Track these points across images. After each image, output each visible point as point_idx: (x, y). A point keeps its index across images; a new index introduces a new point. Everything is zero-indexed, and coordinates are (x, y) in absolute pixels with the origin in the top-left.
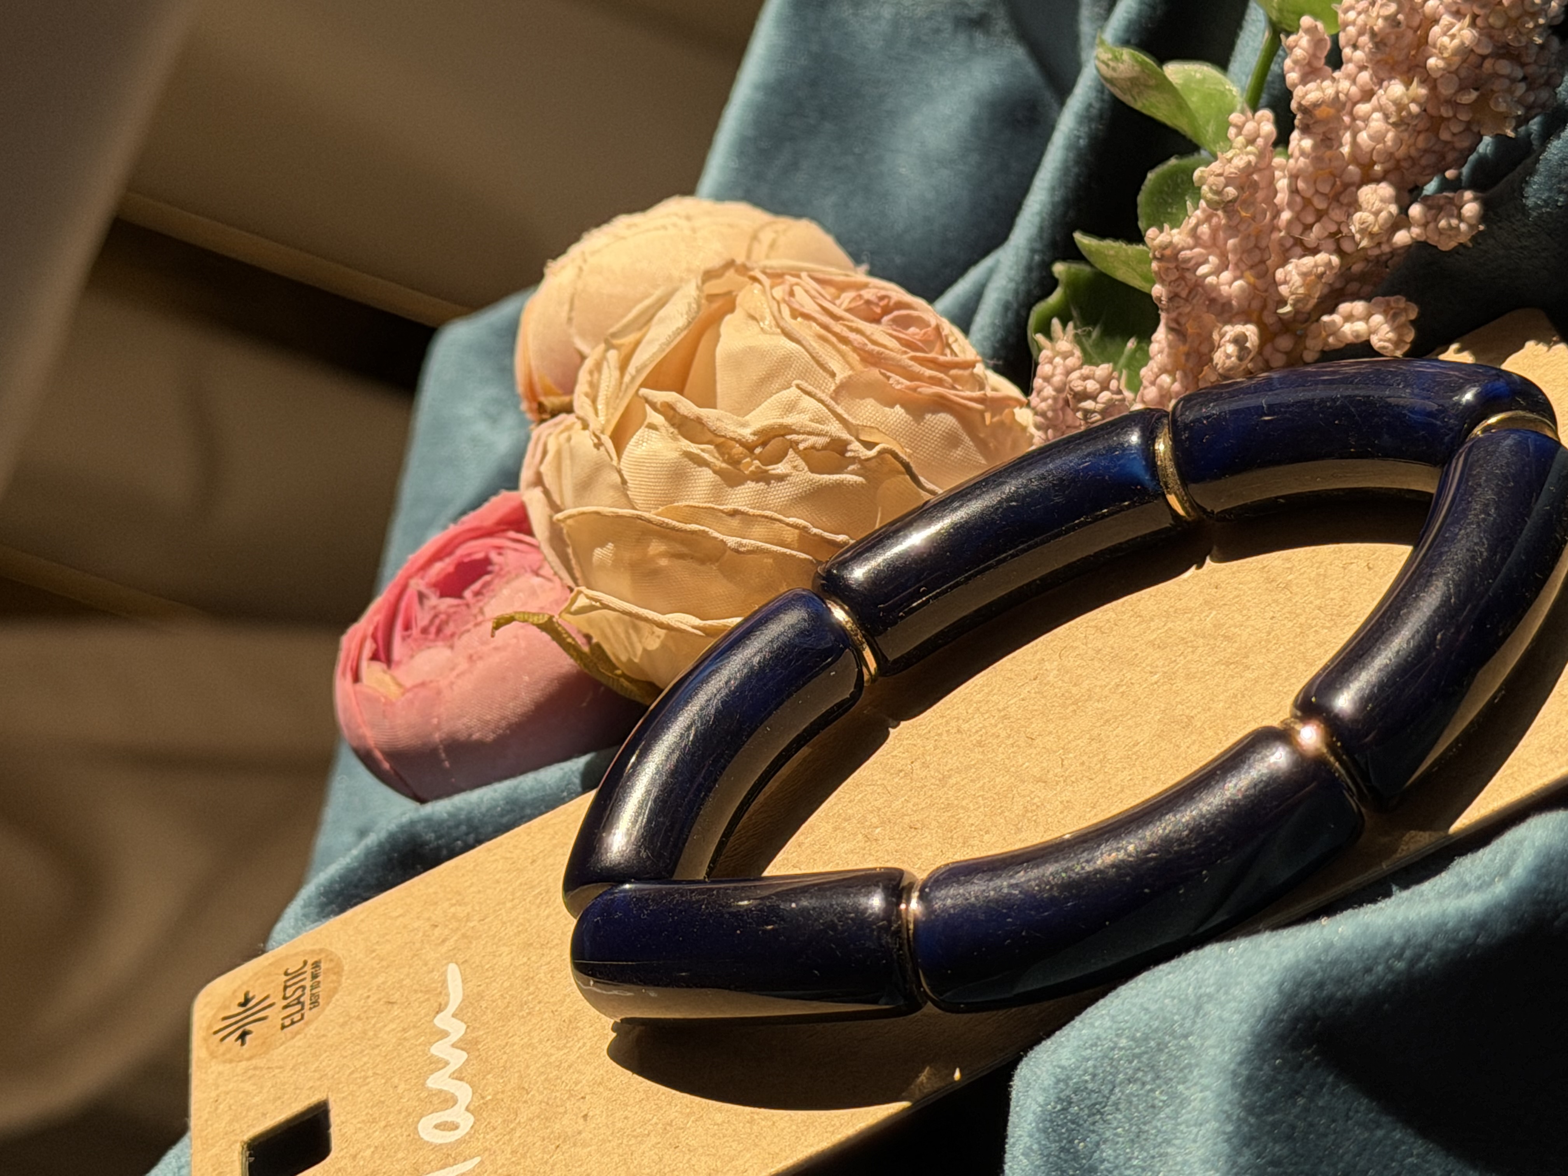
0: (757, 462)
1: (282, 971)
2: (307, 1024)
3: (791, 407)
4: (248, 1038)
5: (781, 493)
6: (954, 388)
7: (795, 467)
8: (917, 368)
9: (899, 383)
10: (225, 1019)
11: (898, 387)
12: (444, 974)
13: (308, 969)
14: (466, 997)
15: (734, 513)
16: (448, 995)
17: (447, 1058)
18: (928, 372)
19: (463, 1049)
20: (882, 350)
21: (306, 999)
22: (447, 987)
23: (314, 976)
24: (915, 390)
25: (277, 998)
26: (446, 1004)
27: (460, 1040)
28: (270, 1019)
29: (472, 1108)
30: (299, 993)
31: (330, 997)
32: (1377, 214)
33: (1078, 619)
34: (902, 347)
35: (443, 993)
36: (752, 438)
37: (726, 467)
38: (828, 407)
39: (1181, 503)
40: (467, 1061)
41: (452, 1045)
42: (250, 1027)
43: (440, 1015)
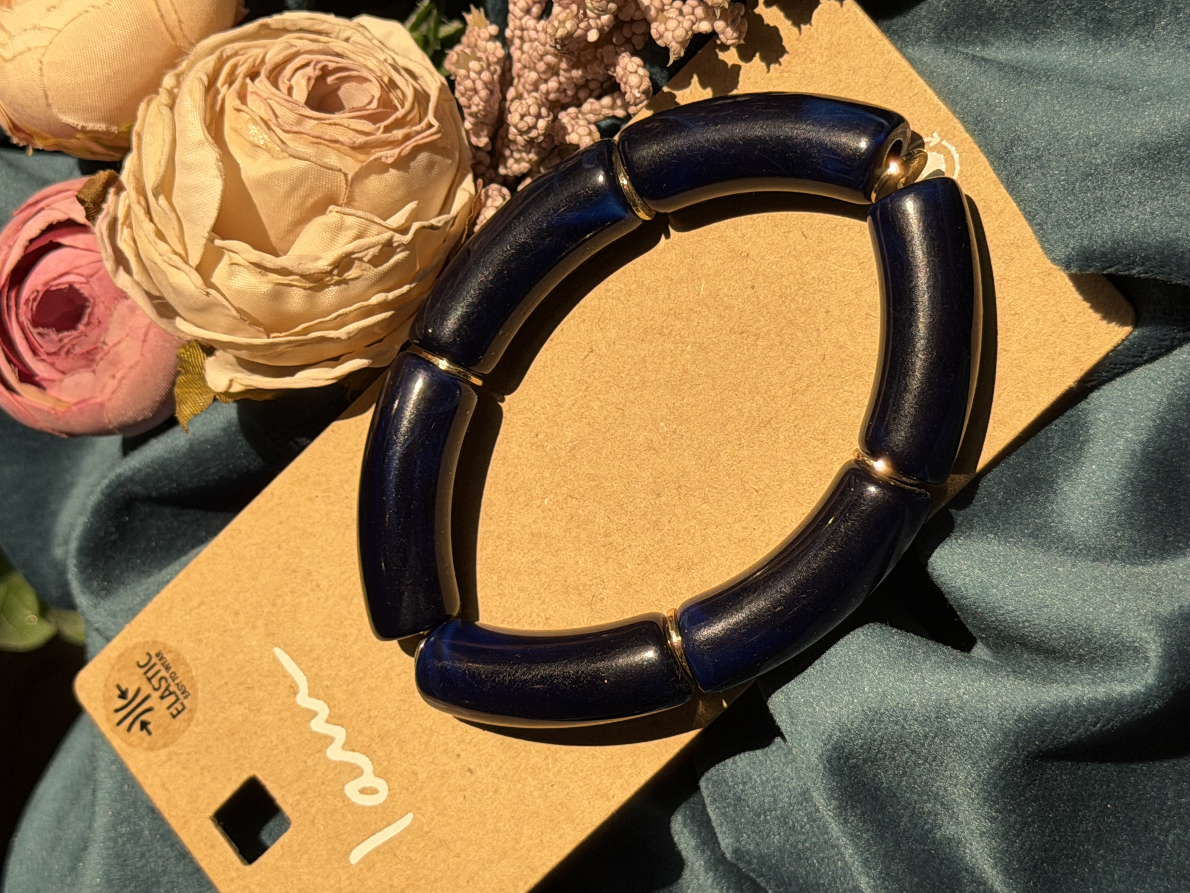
0: (336, 278)
1: (134, 664)
2: (191, 711)
4: (150, 727)
5: (358, 287)
7: (363, 270)
8: (391, 135)
10: (117, 711)
11: (390, 161)
12: (275, 660)
13: (154, 660)
14: (308, 679)
16: (291, 677)
17: (330, 733)
18: (400, 133)
19: (338, 725)
20: (366, 137)
21: (173, 688)
22: (286, 671)
23: (167, 668)
24: (399, 154)
25: (147, 690)
26: (297, 686)
27: (330, 716)
28: (156, 708)
29: (377, 772)
30: (164, 684)
31: (193, 685)
33: (595, 290)
34: (374, 123)
35: (286, 675)
36: (329, 268)
37: (312, 285)
38: (367, 219)
39: (647, 214)
40: (348, 735)
41: (327, 722)
42: (144, 717)
43: (299, 696)
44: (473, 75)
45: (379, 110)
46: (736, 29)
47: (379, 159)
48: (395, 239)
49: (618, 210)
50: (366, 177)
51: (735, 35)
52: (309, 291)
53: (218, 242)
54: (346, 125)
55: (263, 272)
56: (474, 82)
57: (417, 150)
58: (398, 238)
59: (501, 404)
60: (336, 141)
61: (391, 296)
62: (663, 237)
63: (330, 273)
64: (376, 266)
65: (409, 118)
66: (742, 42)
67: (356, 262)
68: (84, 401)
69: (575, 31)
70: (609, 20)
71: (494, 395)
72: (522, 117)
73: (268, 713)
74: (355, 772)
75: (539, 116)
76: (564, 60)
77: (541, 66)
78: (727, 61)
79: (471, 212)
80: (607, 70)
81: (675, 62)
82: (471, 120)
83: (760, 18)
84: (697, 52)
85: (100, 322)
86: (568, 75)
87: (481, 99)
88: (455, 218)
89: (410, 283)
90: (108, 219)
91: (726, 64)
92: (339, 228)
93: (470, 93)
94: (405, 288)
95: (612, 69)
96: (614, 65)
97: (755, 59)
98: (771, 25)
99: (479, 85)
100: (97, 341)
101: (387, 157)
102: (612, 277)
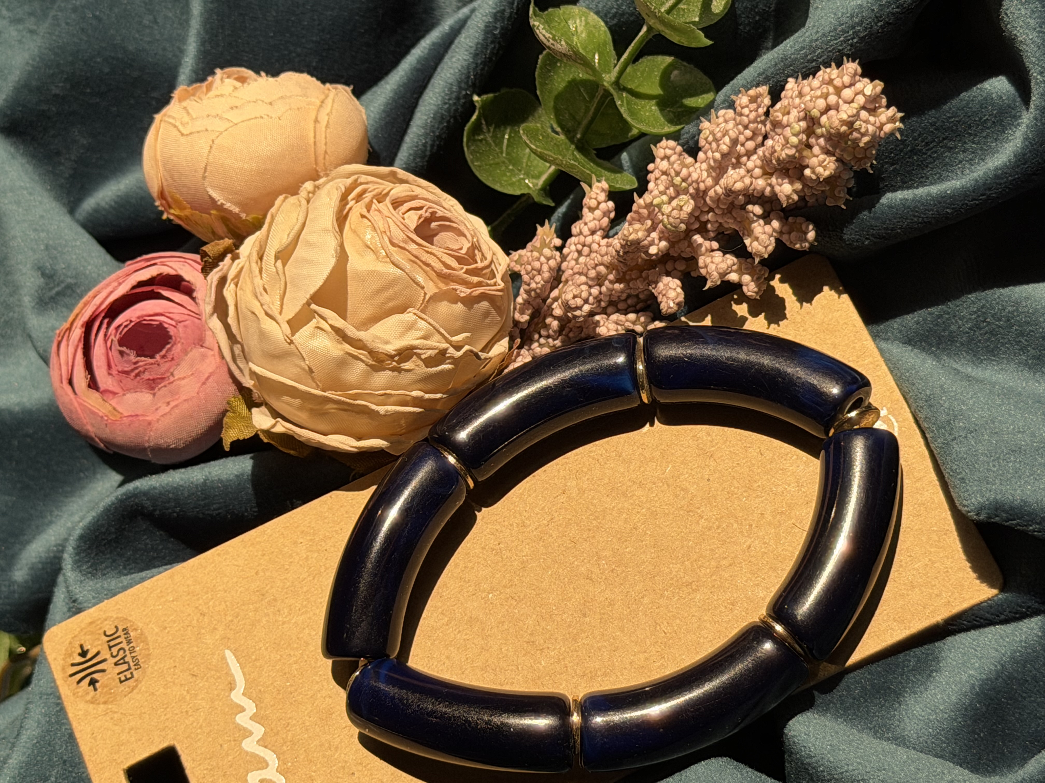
0: (395, 363)
1: (102, 631)
2: (137, 681)
4: (97, 685)
5: (406, 378)
7: (417, 366)
8: (469, 278)
10: (73, 665)
11: (462, 295)
12: (224, 658)
13: (120, 633)
15: (383, 395)
16: (232, 675)
17: (250, 728)
18: (475, 279)
19: (259, 723)
20: (451, 271)
21: (128, 659)
22: (230, 670)
23: (129, 642)
24: (470, 294)
25: (105, 654)
26: (235, 684)
27: (255, 715)
28: (107, 672)
29: (280, 770)
30: (121, 654)
31: (146, 662)
32: (766, 247)
33: (581, 449)
34: (459, 264)
35: (229, 674)
36: (394, 353)
37: (374, 363)
38: (434, 328)
39: (648, 398)
40: (265, 733)
41: (250, 718)
42: (95, 676)
43: (233, 693)
44: (543, 259)
45: (466, 257)
46: (758, 286)
47: (456, 290)
48: (449, 351)
49: (628, 385)
50: (441, 301)
51: (756, 289)
52: (368, 368)
53: (313, 306)
54: (439, 256)
55: (341, 339)
56: (542, 264)
57: (483, 297)
58: (451, 350)
59: (476, 513)
60: (428, 265)
61: (427, 396)
62: (648, 425)
63: (392, 357)
64: (427, 367)
65: (484, 272)
66: (758, 297)
67: (415, 357)
68: (137, 415)
69: (643, 241)
70: (665, 246)
71: (473, 504)
72: (575, 297)
73: (203, 699)
74: (263, 764)
75: (586, 301)
76: (614, 272)
77: (592, 273)
78: (738, 311)
79: (503, 360)
80: (649, 285)
81: (709, 288)
82: (525, 296)
83: (773, 289)
84: (716, 299)
85: (173, 359)
86: (610, 286)
87: (542, 279)
88: (491, 359)
89: (444, 394)
90: (220, 274)
91: (737, 314)
92: (411, 327)
93: (535, 272)
94: (439, 396)
95: (653, 286)
96: (656, 283)
97: (760, 316)
98: (781, 295)
99: (545, 268)
100: (167, 371)
101: (461, 292)
102: (597, 442)
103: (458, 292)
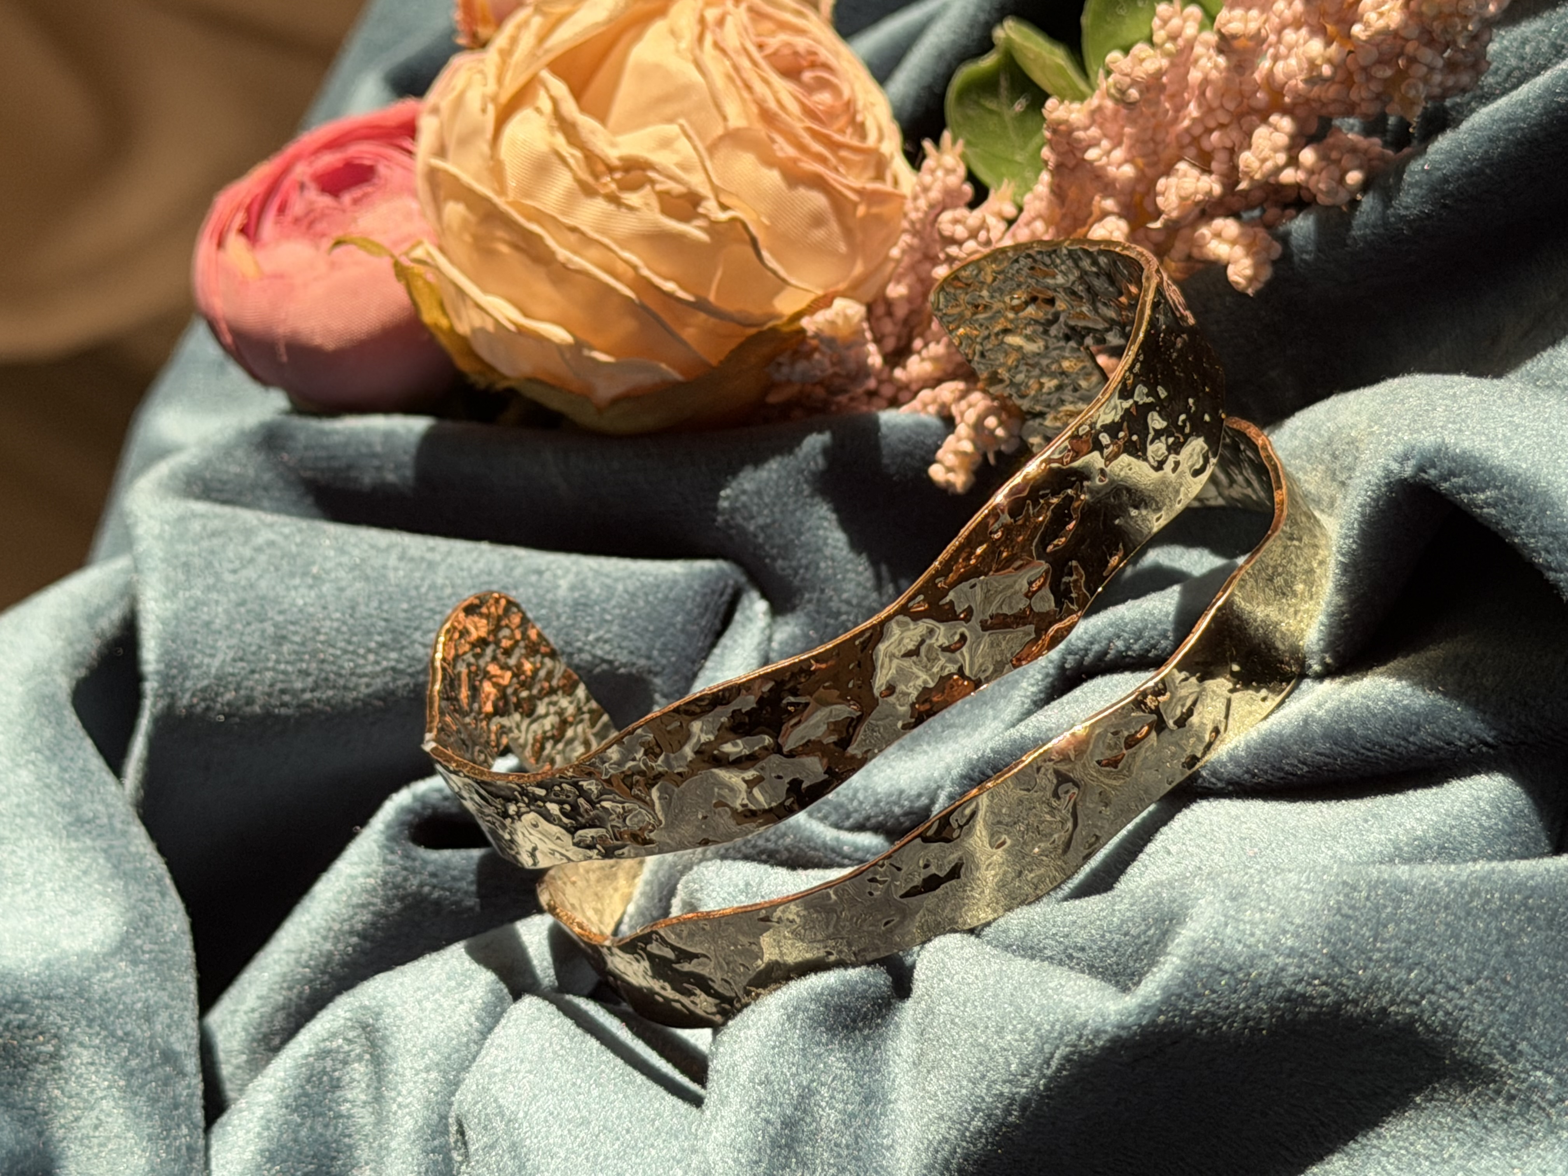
0: (613, 186)
3: (666, 143)
5: (627, 223)
6: (836, 170)
7: (647, 204)
8: (807, 139)
9: (785, 149)
11: (780, 154)
15: (574, 230)
18: (817, 147)
20: (780, 112)
24: (795, 161)
34: (804, 114)
36: (616, 162)
37: (586, 178)
47: (773, 141)
48: (706, 203)
50: (745, 148)
52: (576, 185)
53: (545, 74)
54: (777, 89)
57: (818, 183)
58: (710, 205)
63: (611, 169)
64: (662, 212)
65: (844, 153)
67: (647, 185)
103: (776, 147)
